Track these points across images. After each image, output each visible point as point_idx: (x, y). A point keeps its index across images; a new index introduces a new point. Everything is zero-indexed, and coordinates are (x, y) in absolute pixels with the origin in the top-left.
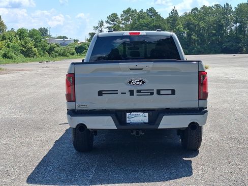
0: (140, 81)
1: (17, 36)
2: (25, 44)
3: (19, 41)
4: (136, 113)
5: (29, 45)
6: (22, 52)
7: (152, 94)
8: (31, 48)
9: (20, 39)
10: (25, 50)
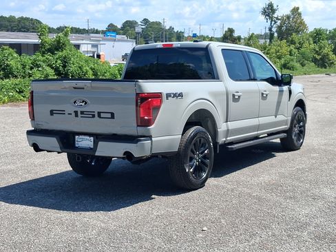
0: (83, 102)
1: (311, 39)
2: (320, 50)
3: (312, 46)
4: (83, 137)
5: (325, 51)
6: (315, 61)
7: (94, 116)
8: (328, 55)
9: (314, 42)
10: (318, 57)
